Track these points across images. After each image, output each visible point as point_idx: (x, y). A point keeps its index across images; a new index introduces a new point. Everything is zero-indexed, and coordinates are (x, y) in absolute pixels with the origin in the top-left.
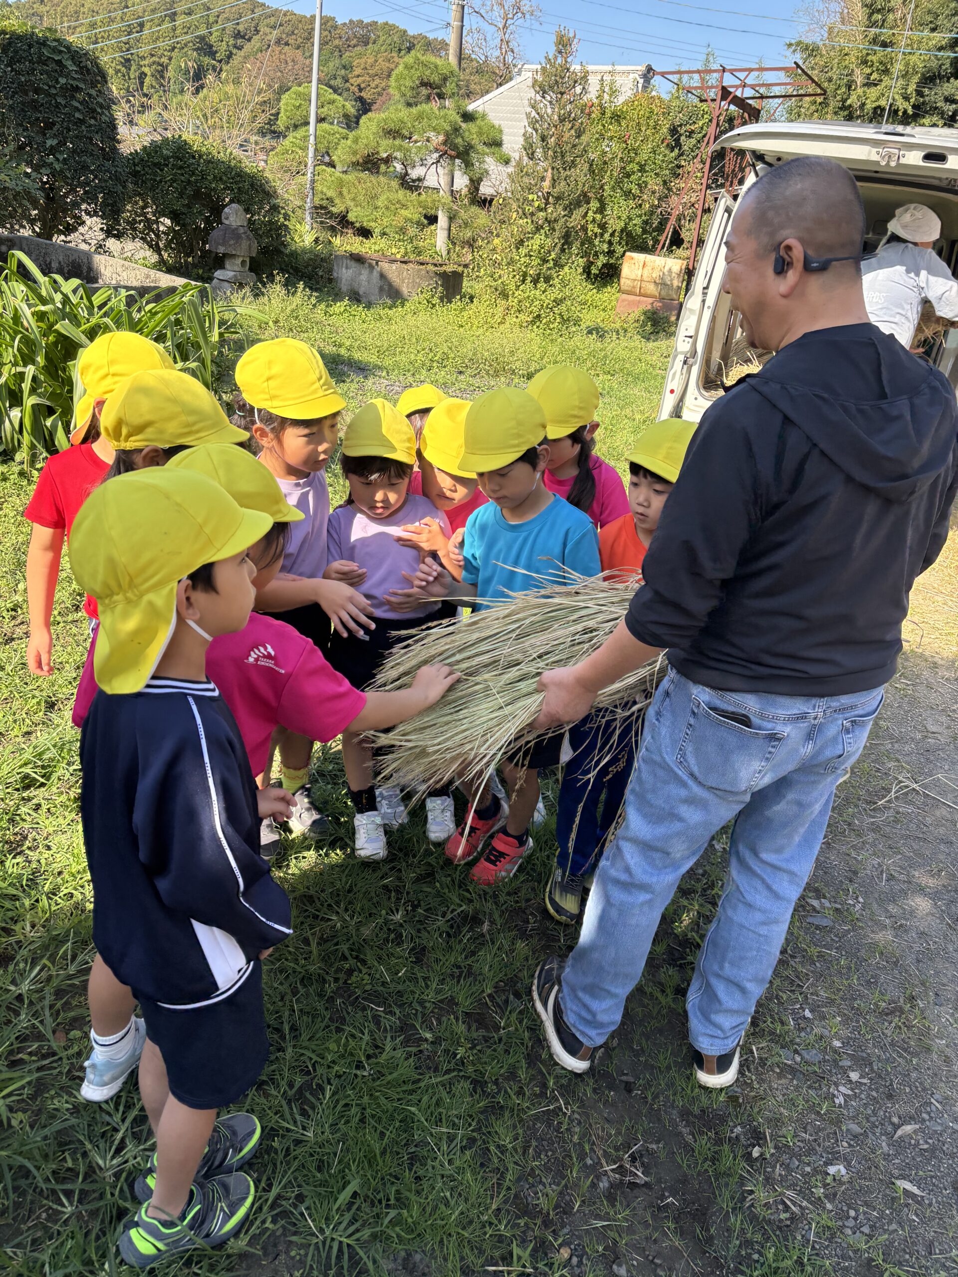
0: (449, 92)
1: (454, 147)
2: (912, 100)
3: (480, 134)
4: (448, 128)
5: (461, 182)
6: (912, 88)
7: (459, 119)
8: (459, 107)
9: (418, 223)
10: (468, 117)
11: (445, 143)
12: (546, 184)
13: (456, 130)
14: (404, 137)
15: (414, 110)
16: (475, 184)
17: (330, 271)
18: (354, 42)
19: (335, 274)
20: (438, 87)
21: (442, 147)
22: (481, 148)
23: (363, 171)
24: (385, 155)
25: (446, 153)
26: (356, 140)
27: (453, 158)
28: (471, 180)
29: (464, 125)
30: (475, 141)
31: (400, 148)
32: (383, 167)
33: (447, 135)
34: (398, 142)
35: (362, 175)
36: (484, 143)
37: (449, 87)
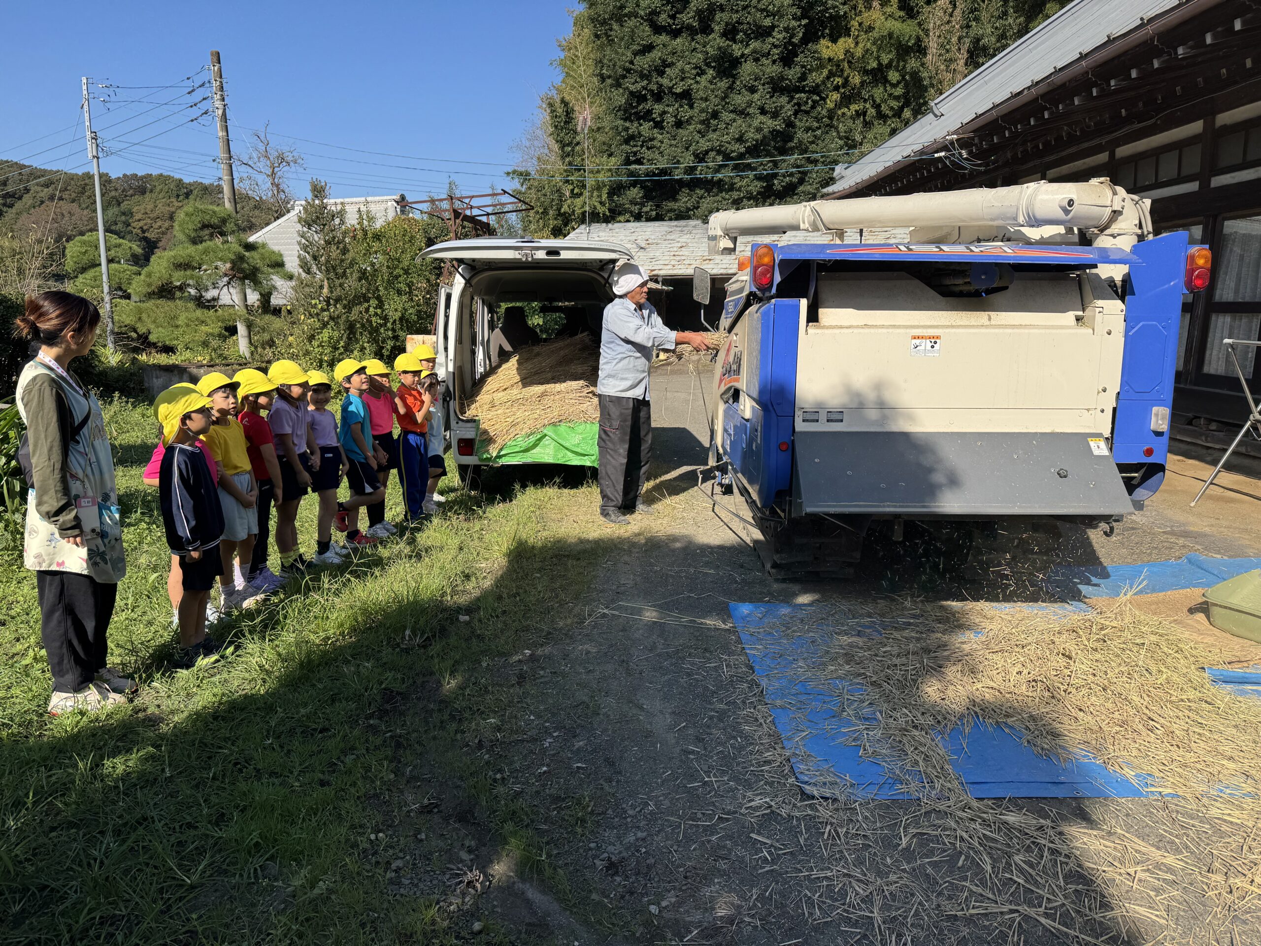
0: (230, 230)
1: (242, 270)
2: (607, 205)
3: (263, 258)
4: (233, 257)
5: (253, 297)
6: (605, 197)
7: (241, 250)
8: (240, 241)
9: (220, 335)
10: (250, 247)
11: (232, 269)
12: (325, 291)
13: (241, 258)
14: (194, 268)
15: (200, 247)
16: (266, 298)
17: (141, 382)
18: (131, 192)
19: (146, 385)
20: (219, 227)
21: (231, 272)
22: (265, 269)
23: (159, 298)
24: (178, 284)
25: (234, 276)
26: (149, 275)
27: (242, 279)
28: (261, 294)
29: (247, 254)
30: (259, 264)
31: (192, 277)
32: (178, 294)
33: (233, 262)
34: (189, 272)
35: (159, 302)
36: (268, 266)
37: (230, 226)
